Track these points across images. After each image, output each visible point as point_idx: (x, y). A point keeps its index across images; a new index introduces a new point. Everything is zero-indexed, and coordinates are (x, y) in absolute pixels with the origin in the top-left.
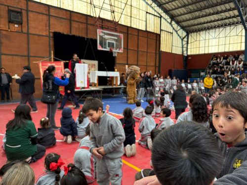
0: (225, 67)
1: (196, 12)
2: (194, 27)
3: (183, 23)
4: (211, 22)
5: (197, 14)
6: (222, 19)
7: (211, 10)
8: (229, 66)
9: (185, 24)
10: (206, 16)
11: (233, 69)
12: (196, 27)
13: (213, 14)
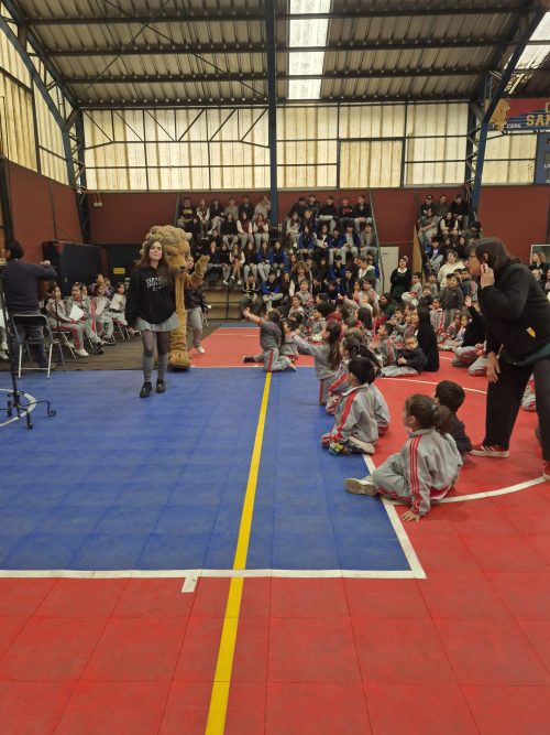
0: (225, 238)
1: (124, 26)
2: (102, 89)
3: (63, 60)
4: (166, 78)
5: (126, 32)
6: (201, 77)
7: (177, 32)
8: (236, 238)
9: (70, 65)
10: (155, 49)
11: (250, 246)
12: (112, 88)
13: (180, 49)
